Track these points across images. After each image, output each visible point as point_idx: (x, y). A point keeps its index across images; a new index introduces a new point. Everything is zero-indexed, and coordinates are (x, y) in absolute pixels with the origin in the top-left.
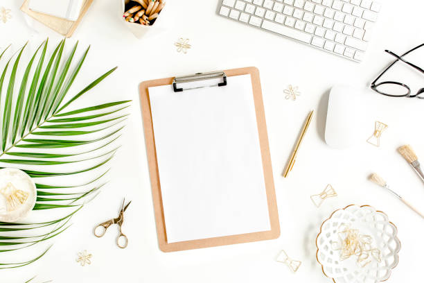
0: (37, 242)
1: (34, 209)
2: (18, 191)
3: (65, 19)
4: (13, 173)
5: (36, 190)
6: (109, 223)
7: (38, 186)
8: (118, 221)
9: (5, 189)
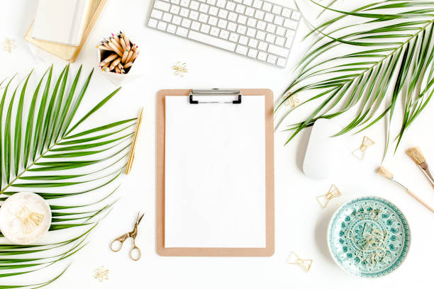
0: (55, 261)
1: (49, 230)
2: (33, 214)
3: (68, 45)
4: (27, 197)
5: (51, 211)
6: (125, 237)
7: (52, 207)
8: (133, 234)
9: (21, 212)
